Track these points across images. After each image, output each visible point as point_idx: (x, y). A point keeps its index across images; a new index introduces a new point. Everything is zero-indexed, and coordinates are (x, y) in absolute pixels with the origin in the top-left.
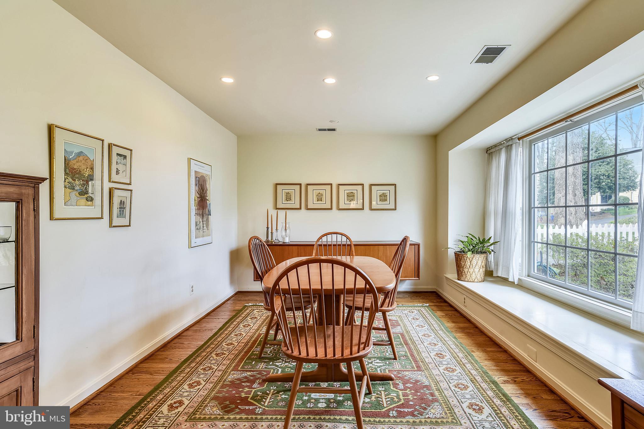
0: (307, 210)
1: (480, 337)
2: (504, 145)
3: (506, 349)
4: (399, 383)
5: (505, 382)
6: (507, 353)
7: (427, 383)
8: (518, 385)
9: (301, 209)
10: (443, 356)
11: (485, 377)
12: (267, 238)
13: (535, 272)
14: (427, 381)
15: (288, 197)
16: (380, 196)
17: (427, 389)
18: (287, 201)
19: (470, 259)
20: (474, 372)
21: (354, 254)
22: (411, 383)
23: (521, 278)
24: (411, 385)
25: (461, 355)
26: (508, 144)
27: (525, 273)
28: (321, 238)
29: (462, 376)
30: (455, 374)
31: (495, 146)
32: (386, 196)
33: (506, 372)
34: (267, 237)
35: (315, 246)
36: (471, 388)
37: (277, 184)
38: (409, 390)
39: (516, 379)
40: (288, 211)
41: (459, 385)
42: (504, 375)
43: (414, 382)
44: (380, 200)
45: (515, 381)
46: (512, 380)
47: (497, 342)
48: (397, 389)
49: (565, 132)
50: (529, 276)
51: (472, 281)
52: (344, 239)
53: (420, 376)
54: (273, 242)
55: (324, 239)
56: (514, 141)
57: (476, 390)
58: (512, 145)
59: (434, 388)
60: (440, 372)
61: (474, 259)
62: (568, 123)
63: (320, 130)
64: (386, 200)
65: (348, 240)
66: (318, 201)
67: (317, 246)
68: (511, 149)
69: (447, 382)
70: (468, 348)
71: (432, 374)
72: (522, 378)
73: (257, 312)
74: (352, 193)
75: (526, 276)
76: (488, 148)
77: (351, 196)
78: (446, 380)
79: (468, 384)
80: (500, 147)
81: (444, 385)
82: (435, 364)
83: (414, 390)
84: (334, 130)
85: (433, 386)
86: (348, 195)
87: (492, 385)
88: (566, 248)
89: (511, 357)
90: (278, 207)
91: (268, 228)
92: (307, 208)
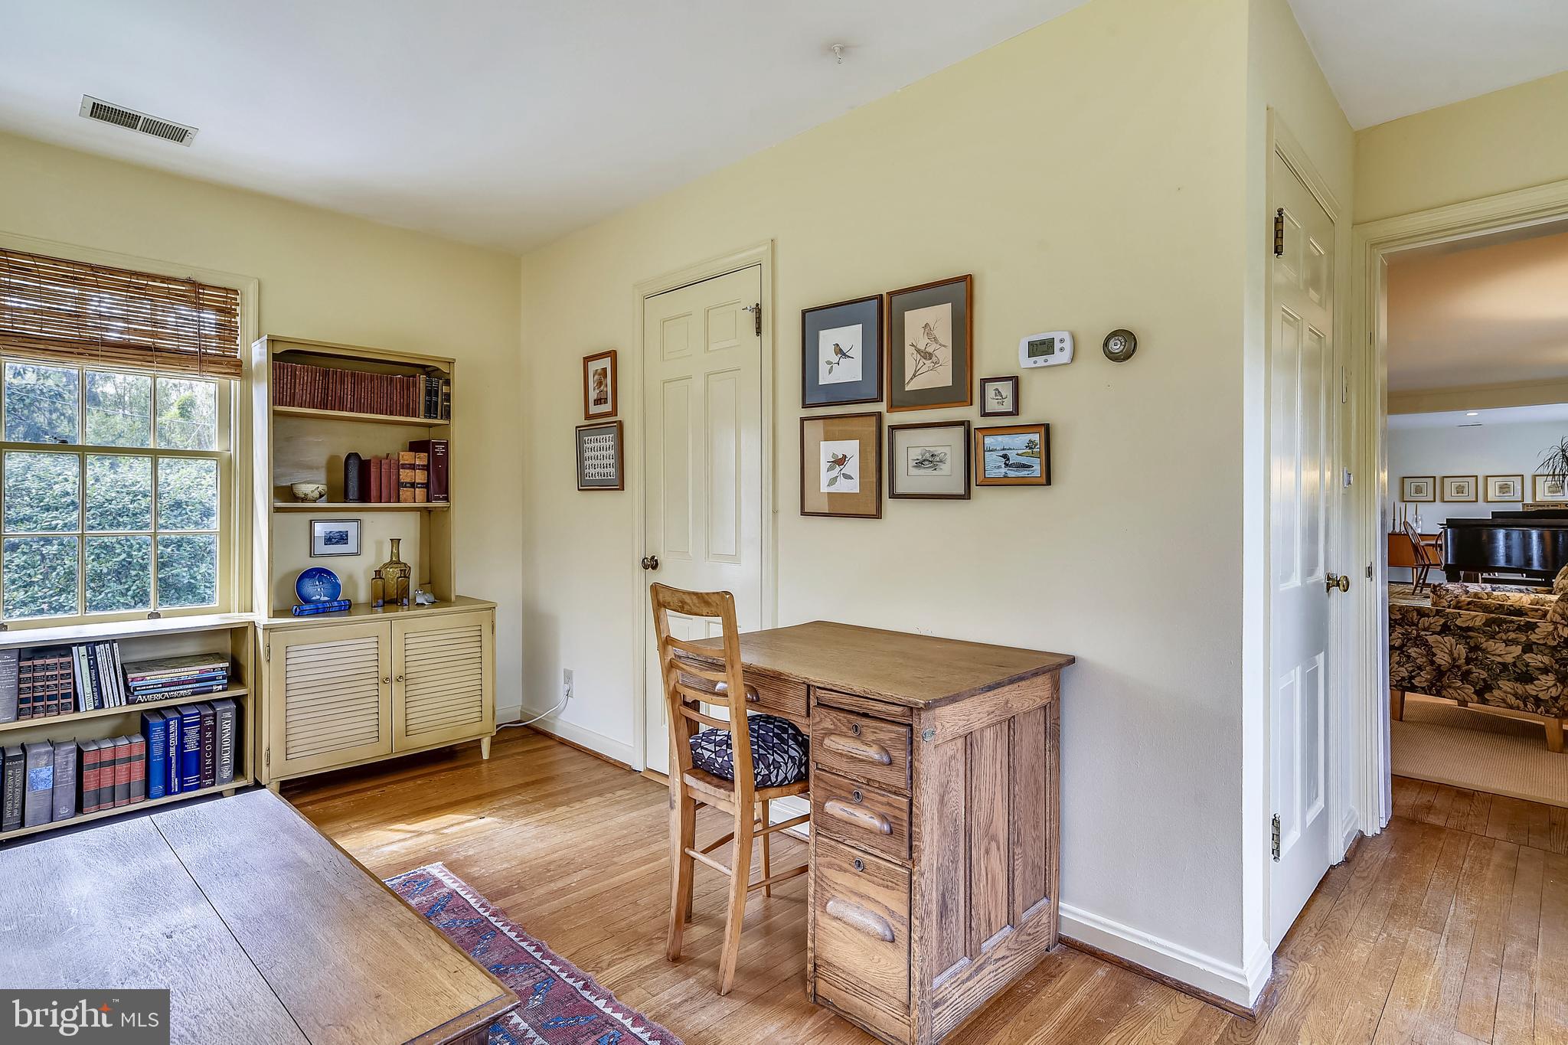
15: (1419, 490)
37: (1405, 476)
90: (1405, 500)
91: (1394, 520)
92: (1443, 501)
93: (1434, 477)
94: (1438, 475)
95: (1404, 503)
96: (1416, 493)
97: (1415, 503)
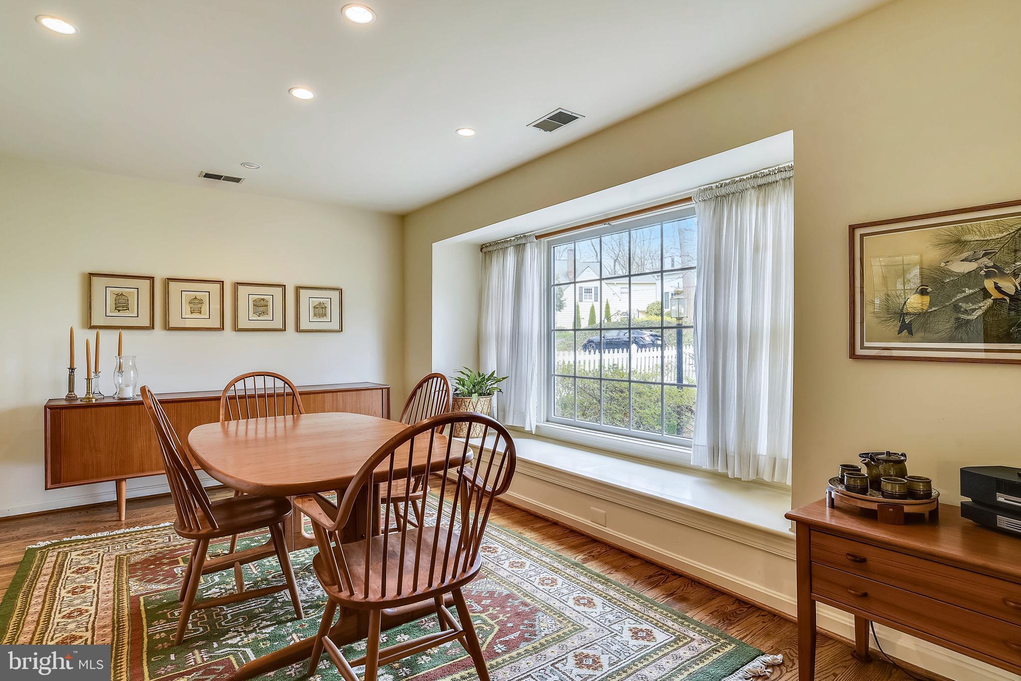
0: (169, 330)
1: (513, 513)
2: (512, 243)
3: (555, 521)
4: (472, 604)
5: (585, 560)
6: (558, 525)
7: (505, 592)
8: (599, 559)
9: (153, 328)
10: (494, 549)
11: (563, 561)
12: (70, 391)
13: (557, 415)
14: (503, 588)
15: (121, 304)
16: (314, 307)
17: (513, 600)
18: (119, 311)
19: (474, 404)
20: (548, 560)
21: (302, 410)
22: (486, 598)
23: (538, 424)
24: (489, 601)
25: (514, 542)
26: (519, 242)
27: (543, 417)
28: (233, 383)
29: (538, 568)
30: (527, 567)
31: (496, 243)
32: (326, 307)
33: (576, 548)
34: (71, 388)
35: (223, 401)
36: (560, 581)
37: (91, 275)
38: (491, 608)
39: (592, 554)
40: (124, 333)
41: (544, 581)
42: (577, 553)
43: (488, 595)
44: (315, 315)
45: (593, 556)
46: (589, 556)
47: (538, 514)
48: (474, 612)
49: (599, 236)
50: (547, 421)
51: (476, 436)
52: (280, 384)
53: (488, 586)
54: (94, 400)
55: (240, 385)
56: (529, 239)
57: (566, 580)
58: (524, 244)
59: (520, 594)
60: (509, 572)
61: (479, 403)
62: (605, 226)
63: (207, 176)
64: (325, 315)
65: (287, 385)
66: (192, 313)
67: (226, 399)
68: (524, 250)
69: (527, 581)
70: (514, 530)
71: (500, 577)
72: (597, 551)
73: (79, 555)
74: (263, 300)
75: (545, 420)
76: (484, 244)
77: (260, 306)
78: (524, 580)
79: (553, 577)
80: (506, 245)
81: (528, 588)
82: (494, 563)
83: (498, 607)
84: (237, 180)
85: (516, 592)
86: (255, 303)
87: (578, 569)
88: (601, 381)
89: (566, 528)
90: (94, 323)
91: (72, 369)
92: (167, 327)
93: (152, 279)
94: (160, 274)
95: (94, 332)
96: (117, 309)
97: (116, 333)
